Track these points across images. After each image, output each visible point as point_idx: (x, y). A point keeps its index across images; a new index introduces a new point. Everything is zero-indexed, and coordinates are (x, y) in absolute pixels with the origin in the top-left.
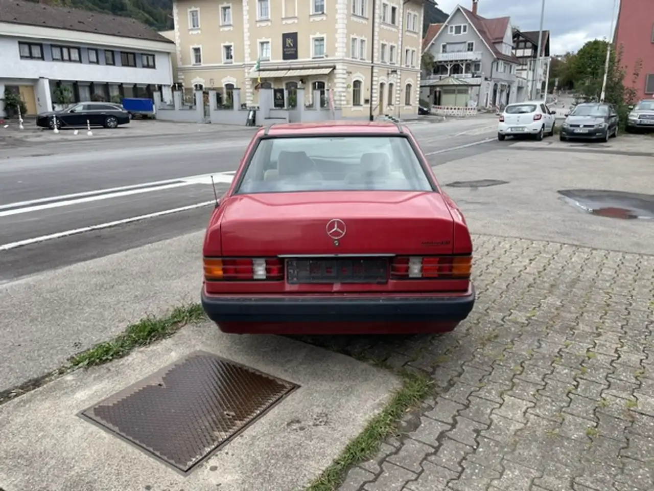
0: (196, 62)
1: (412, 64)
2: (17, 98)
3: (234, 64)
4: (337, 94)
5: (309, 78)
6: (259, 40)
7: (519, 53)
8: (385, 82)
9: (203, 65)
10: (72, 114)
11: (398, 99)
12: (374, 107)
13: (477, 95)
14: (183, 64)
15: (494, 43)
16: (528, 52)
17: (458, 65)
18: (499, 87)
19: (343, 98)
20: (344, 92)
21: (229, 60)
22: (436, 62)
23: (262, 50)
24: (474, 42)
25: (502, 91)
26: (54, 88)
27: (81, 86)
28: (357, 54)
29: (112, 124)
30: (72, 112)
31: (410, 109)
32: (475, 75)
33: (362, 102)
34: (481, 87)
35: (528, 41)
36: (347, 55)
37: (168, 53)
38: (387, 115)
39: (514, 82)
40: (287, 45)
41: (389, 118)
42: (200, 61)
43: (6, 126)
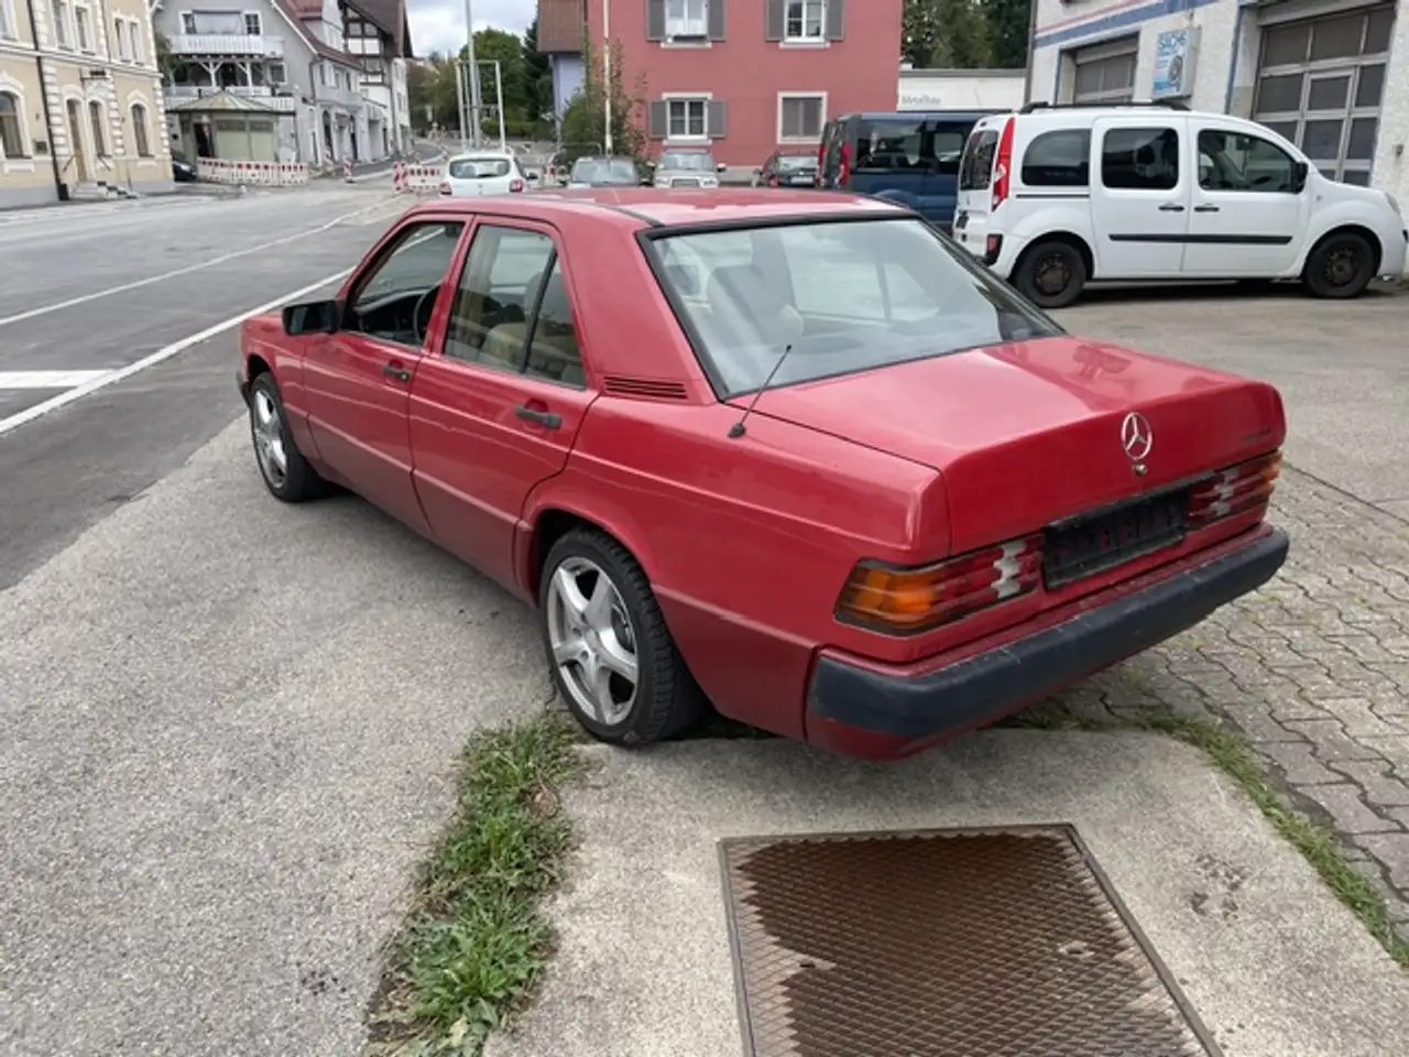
1: (135, 57)
7: (355, 46)
8: (80, 99)
11: (119, 142)
12: (62, 161)
13: (292, 136)
15: (303, 19)
16: (373, 46)
17: (233, 66)
18: (333, 118)
22: (177, 56)
24: (259, 13)
25: (341, 128)
31: (151, 167)
32: (278, 91)
33: (29, 149)
34: (299, 116)
35: (368, 21)
38: (101, 184)
39: (360, 108)
41: (111, 189)
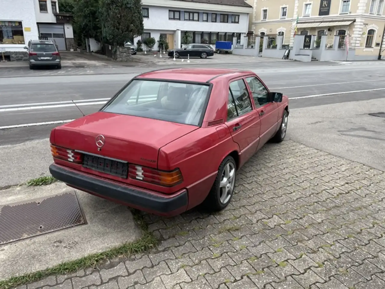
0: (264, 18)
2: (164, 40)
3: (286, 19)
4: (354, 39)
5: (335, 28)
6: (305, 3)
9: (267, 20)
10: (185, 50)
12: (383, 49)
14: (256, 20)
19: (358, 42)
20: (360, 37)
21: (284, 17)
23: (306, 9)
26: (183, 35)
27: (197, 34)
28: (375, 11)
29: (204, 56)
30: (185, 49)
33: (374, 45)
36: (366, 11)
37: (248, 14)
40: (323, 6)
42: (266, 18)
43: (155, 55)
